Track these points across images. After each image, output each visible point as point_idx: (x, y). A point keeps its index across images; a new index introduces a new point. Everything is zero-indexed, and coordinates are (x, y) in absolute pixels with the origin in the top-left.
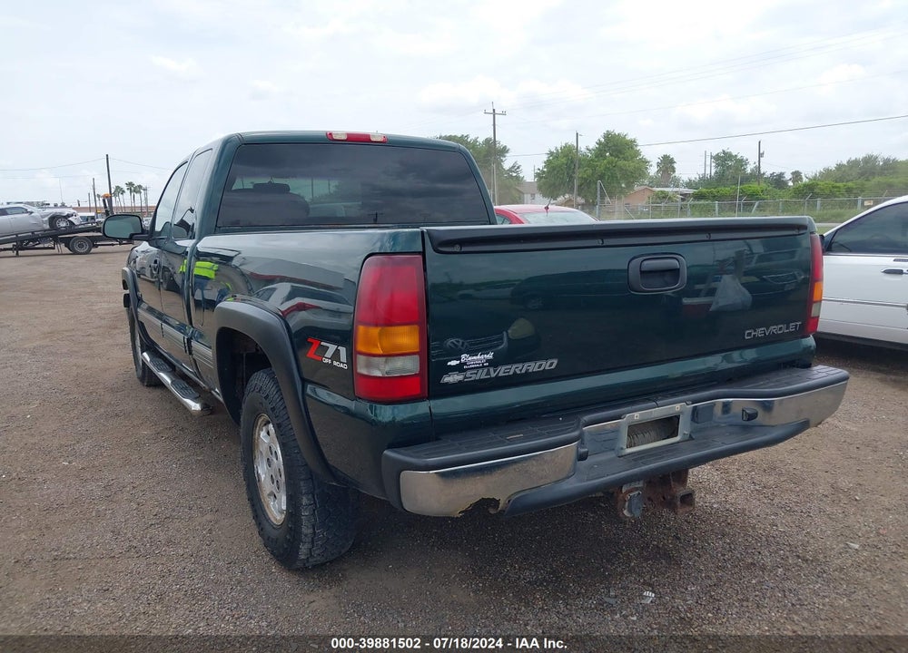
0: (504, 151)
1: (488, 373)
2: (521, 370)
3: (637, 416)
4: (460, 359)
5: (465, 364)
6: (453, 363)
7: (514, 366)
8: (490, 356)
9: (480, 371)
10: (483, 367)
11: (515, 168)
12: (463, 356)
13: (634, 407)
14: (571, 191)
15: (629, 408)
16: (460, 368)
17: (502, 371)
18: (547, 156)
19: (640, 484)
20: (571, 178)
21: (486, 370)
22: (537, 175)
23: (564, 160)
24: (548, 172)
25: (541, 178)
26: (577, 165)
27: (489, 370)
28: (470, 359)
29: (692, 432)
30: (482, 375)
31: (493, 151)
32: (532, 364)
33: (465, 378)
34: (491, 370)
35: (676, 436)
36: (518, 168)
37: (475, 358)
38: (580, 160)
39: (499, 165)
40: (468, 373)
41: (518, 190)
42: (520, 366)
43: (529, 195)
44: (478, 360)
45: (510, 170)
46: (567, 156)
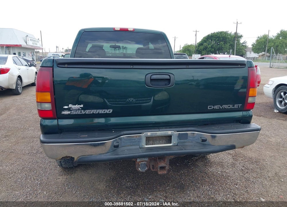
0: (241, 36)
1: (81, 112)
2: (96, 112)
3: (149, 134)
4: (69, 106)
5: (71, 108)
6: (66, 107)
7: (93, 111)
8: (82, 106)
9: (78, 111)
10: (79, 110)
11: (244, 43)
12: (70, 105)
13: (148, 130)
14: (264, 51)
15: (146, 131)
16: (69, 109)
17: (88, 112)
18: (257, 38)
19: (147, 159)
20: (265, 46)
21: (80, 111)
22: (253, 45)
23: (263, 40)
24: (257, 44)
25: (254, 46)
26: (268, 42)
27: (81, 111)
28: (73, 106)
29: (178, 143)
30: (79, 112)
31: (237, 37)
32: (101, 110)
33: (71, 113)
34: (82, 111)
35: (171, 143)
36: (246, 42)
37: (75, 106)
38: (269, 40)
39: (238, 41)
40: (72, 111)
41: (245, 50)
42: (95, 110)
43: (249, 52)
44: (76, 107)
45: (243, 43)
46: (264, 38)
